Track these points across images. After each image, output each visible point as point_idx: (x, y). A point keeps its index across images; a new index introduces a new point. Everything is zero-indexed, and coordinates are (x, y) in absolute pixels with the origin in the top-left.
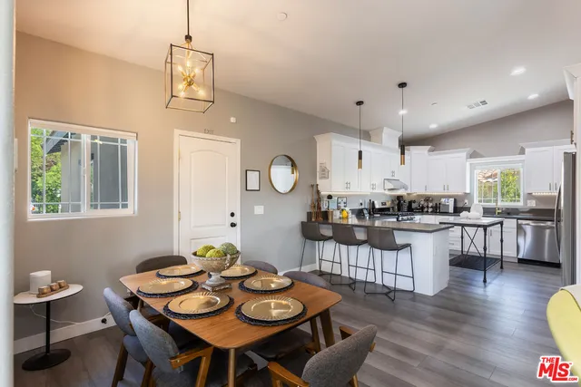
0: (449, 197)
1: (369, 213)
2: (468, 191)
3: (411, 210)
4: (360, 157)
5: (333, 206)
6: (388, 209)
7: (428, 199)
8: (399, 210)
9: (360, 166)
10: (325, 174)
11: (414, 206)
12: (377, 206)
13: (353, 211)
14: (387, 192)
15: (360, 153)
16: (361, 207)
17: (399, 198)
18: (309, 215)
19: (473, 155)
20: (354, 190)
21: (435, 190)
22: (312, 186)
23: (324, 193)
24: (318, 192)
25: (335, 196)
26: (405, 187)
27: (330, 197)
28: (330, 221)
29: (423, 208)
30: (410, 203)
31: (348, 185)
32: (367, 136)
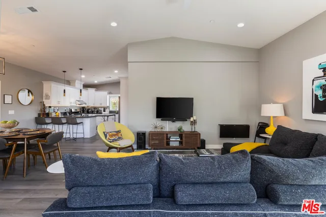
0: (102, 107)
1: (69, 114)
2: (108, 105)
3: (88, 112)
4: (64, 92)
5: (51, 110)
6: (78, 112)
7: (95, 108)
8: (83, 112)
9: (64, 95)
10: (48, 97)
11: (89, 111)
12: (73, 111)
13: (61, 113)
14: (78, 105)
15: (64, 90)
16: (65, 111)
17: (83, 108)
18: (39, 115)
19: (110, 93)
20: (62, 104)
21: (97, 105)
22: (41, 102)
23: (47, 105)
24: (44, 105)
25: (53, 107)
26: (86, 104)
27: (50, 107)
28: (50, 116)
29: (93, 111)
30: (88, 110)
31: (59, 102)
32: (68, 83)
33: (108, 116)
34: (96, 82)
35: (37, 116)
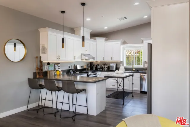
0: (113, 63)
1: (74, 72)
2: (122, 60)
3: (97, 70)
4: (63, 42)
5: (51, 68)
6: (85, 69)
7: (105, 64)
8: (91, 70)
9: (63, 47)
10: (45, 51)
11: (99, 67)
12: (79, 67)
13: (63, 71)
14: (84, 60)
15: (63, 39)
16: (69, 69)
17: (91, 63)
18: (35, 74)
19: (124, 43)
20: (62, 60)
21: (107, 60)
22: (37, 57)
23: (45, 61)
24: (41, 61)
25: (52, 63)
26: (94, 58)
27: (48, 64)
28: (49, 77)
29: (103, 68)
30: (97, 66)
31: (59, 57)
32: (72, 31)
33: (123, 78)
34: (106, 28)
35: (31, 77)
